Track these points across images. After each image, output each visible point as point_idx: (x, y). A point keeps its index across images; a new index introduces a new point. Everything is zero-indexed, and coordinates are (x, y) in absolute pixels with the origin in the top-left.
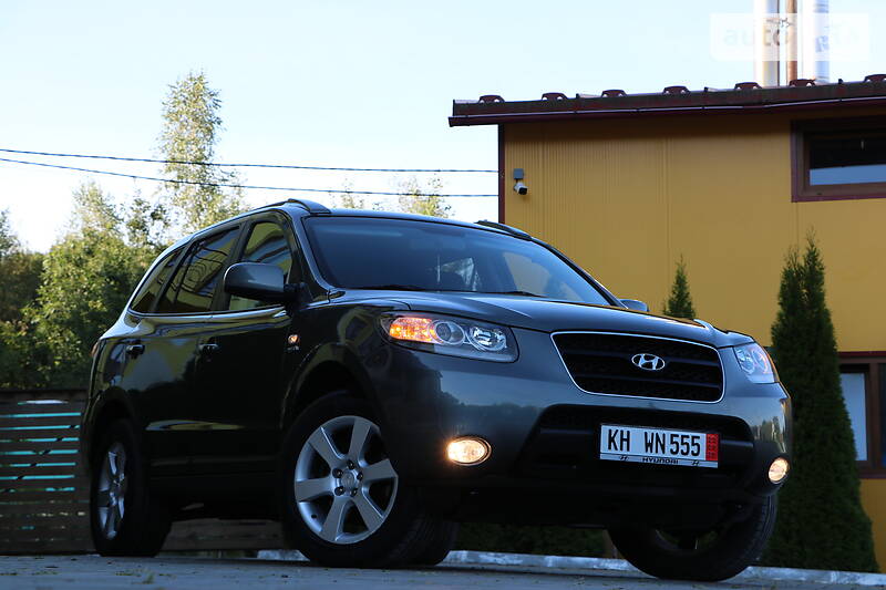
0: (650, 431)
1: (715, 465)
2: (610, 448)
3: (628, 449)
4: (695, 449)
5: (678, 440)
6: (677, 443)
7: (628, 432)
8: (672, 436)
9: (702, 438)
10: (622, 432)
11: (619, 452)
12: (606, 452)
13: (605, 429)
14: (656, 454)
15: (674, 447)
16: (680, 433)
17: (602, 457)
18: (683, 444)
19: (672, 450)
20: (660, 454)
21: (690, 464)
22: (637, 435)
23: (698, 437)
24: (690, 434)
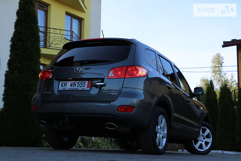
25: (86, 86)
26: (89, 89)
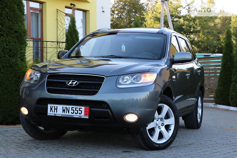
0: (64, 106)
1: (87, 117)
2: (51, 112)
3: (57, 112)
4: (80, 112)
5: (74, 109)
6: (73, 110)
7: (57, 107)
8: (72, 108)
9: (83, 108)
10: (55, 106)
11: (54, 113)
12: (50, 113)
13: (49, 106)
14: (66, 114)
15: (72, 111)
16: (75, 107)
17: (48, 114)
18: (76, 110)
19: (72, 112)
20: (68, 114)
21: (78, 117)
22: (60, 107)
23: (81, 108)
24: (79, 107)
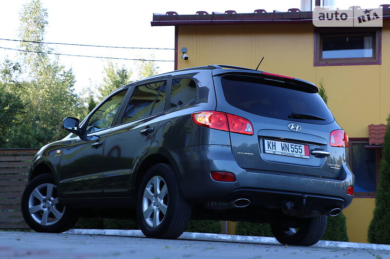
25: (303, 153)
26: (308, 157)
